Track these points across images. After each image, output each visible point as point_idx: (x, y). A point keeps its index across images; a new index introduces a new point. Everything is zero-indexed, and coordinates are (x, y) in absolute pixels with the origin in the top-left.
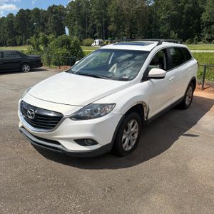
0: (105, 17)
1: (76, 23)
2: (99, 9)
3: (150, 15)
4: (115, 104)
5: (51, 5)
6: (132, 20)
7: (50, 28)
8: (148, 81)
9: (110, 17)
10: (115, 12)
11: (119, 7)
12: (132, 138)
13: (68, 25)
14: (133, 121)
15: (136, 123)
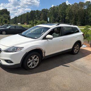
0: (64, 14)
2: (62, 10)
3: (85, 13)
4: (23, 48)
6: (76, 15)
7: (42, 18)
8: (46, 40)
9: (66, 14)
10: (69, 12)
11: (71, 10)
12: (35, 63)
13: (49, 17)
14: (35, 56)
15: (37, 57)
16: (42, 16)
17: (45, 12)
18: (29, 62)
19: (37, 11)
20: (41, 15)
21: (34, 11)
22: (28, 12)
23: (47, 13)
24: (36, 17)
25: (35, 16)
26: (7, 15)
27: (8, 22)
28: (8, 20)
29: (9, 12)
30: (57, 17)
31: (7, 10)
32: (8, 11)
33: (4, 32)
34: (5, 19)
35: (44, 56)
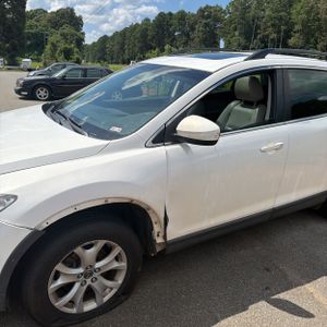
0: (286, 24)
1: (237, 33)
2: (276, 11)
4: (15, 197)
5: (203, 6)
7: (196, 40)
9: (294, 24)
10: (305, 16)
11: (312, 8)
12: (99, 283)
13: (224, 35)
14: (101, 243)
15: (118, 250)
16: (197, 35)
17: (208, 17)
18: (60, 282)
19: (182, 16)
20: (193, 29)
21: (170, 14)
22: (147, 20)
23: (217, 20)
24: (174, 39)
25: (171, 35)
26: (73, 31)
27: (76, 56)
28: (76, 49)
29: (80, 19)
30: (255, 38)
31: (72, 10)
32: (77, 15)
33: (42, 93)
34: (67, 46)
35: (159, 240)
